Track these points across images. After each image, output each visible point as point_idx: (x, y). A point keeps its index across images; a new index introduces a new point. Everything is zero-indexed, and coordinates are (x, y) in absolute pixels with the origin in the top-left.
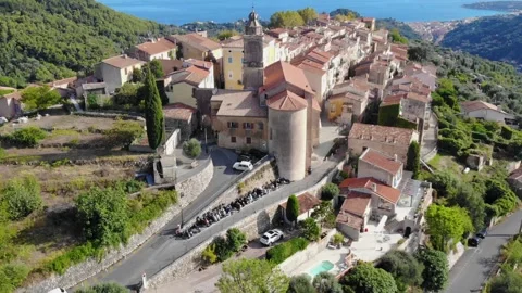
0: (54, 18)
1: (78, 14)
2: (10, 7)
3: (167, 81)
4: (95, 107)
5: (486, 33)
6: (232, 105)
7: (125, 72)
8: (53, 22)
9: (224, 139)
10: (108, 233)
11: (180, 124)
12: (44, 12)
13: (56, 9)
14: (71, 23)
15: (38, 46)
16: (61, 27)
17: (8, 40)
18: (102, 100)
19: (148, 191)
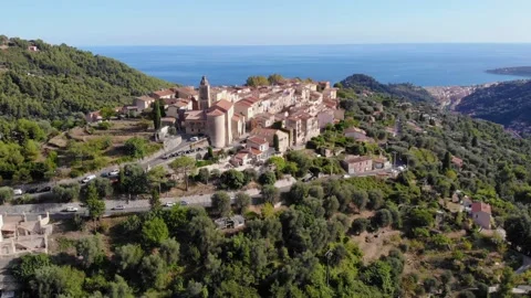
0: (93, 80)
1: (113, 77)
2: (56, 70)
3: (166, 107)
4: (132, 117)
5: (500, 97)
6: (193, 116)
7: (147, 103)
8: (93, 83)
9: (188, 130)
10: (137, 154)
11: (170, 124)
12: (85, 75)
13: (94, 73)
14: (107, 84)
15: (80, 103)
16: (100, 88)
17: (55, 97)
18: (135, 114)
19: (153, 143)
